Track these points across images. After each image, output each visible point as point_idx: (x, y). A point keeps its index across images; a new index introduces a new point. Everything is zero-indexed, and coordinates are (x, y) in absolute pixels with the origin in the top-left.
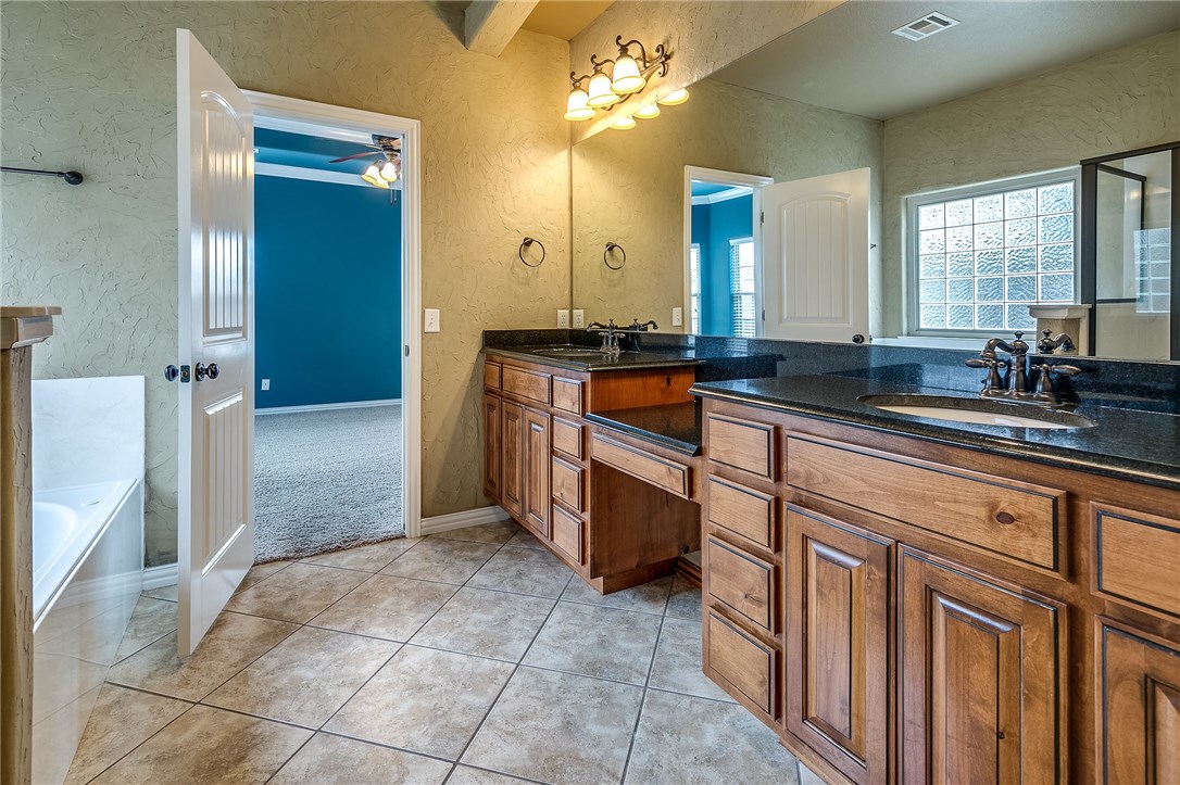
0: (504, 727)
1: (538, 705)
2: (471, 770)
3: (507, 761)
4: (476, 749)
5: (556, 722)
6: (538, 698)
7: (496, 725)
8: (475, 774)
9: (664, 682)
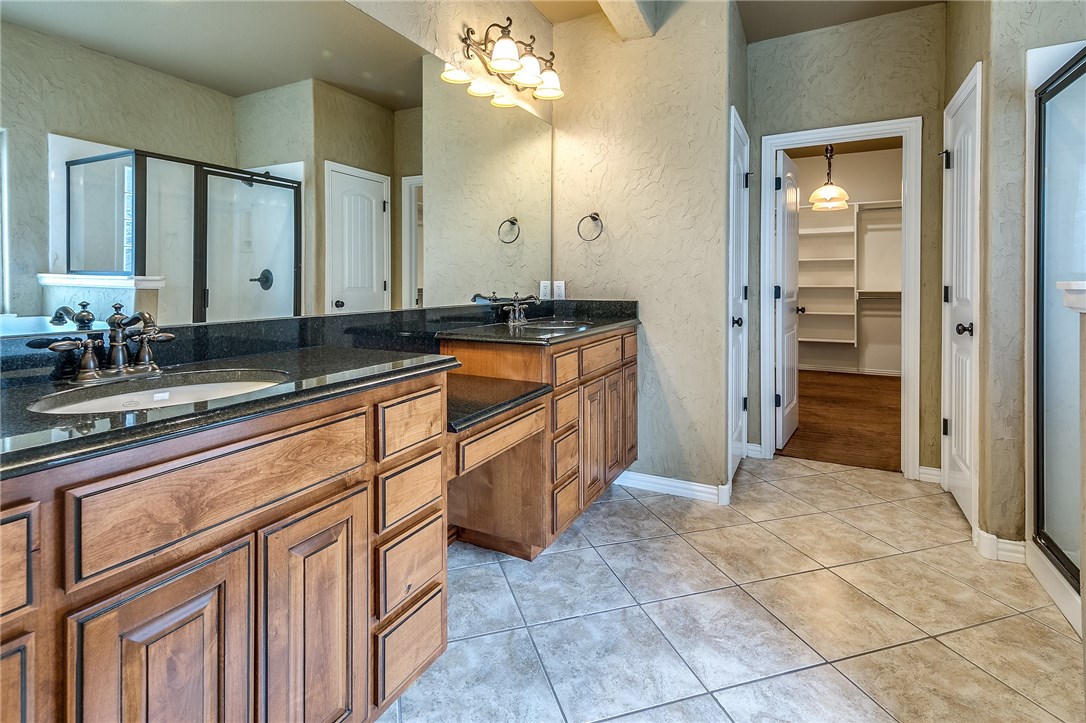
0: (651, 686)
1: (608, 681)
2: (703, 679)
3: (675, 666)
4: (688, 689)
5: (613, 659)
6: (601, 684)
7: (655, 693)
8: (702, 675)
9: (513, 620)
